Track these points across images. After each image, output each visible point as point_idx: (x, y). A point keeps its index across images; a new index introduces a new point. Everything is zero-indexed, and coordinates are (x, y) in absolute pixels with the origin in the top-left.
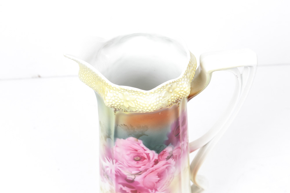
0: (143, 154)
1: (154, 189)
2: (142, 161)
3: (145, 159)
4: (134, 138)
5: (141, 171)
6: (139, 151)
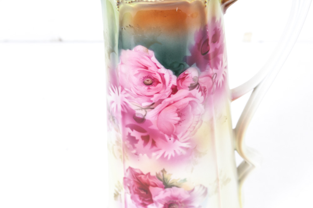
0: (155, 74)
1: (172, 136)
2: (155, 86)
3: (158, 82)
4: (143, 47)
5: (153, 102)
6: (150, 68)
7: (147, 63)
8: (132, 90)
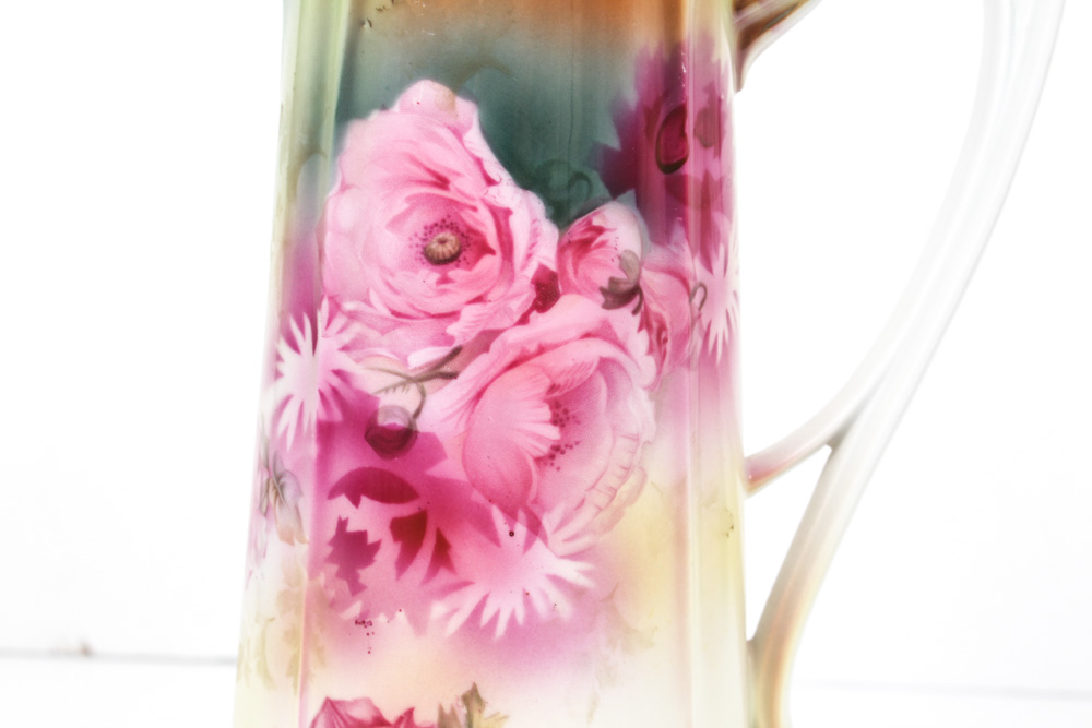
0: (475, 209)
1: (521, 515)
2: (470, 265)
3: (485, 250)
4: (437, 86)
5: (455, 345)
6: (456, 183)
7: (446, 158)
8: (374, 298)
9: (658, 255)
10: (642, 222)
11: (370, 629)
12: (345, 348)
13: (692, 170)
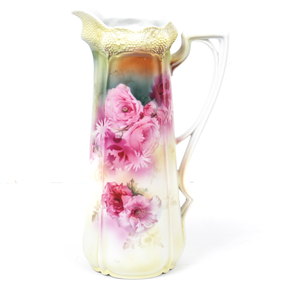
0: (130, 104)
1: (139, 151)
2: (130, 112)
3: (132, 110)
4: (123, 85)
5: (128, 125)
6: (127, 100)
7: (125, 96)
8: (114, 118)
9: (159, 108)
10: (156, 103)
11: (115, 171)
12: (109, 126)
13: (164, 94)
